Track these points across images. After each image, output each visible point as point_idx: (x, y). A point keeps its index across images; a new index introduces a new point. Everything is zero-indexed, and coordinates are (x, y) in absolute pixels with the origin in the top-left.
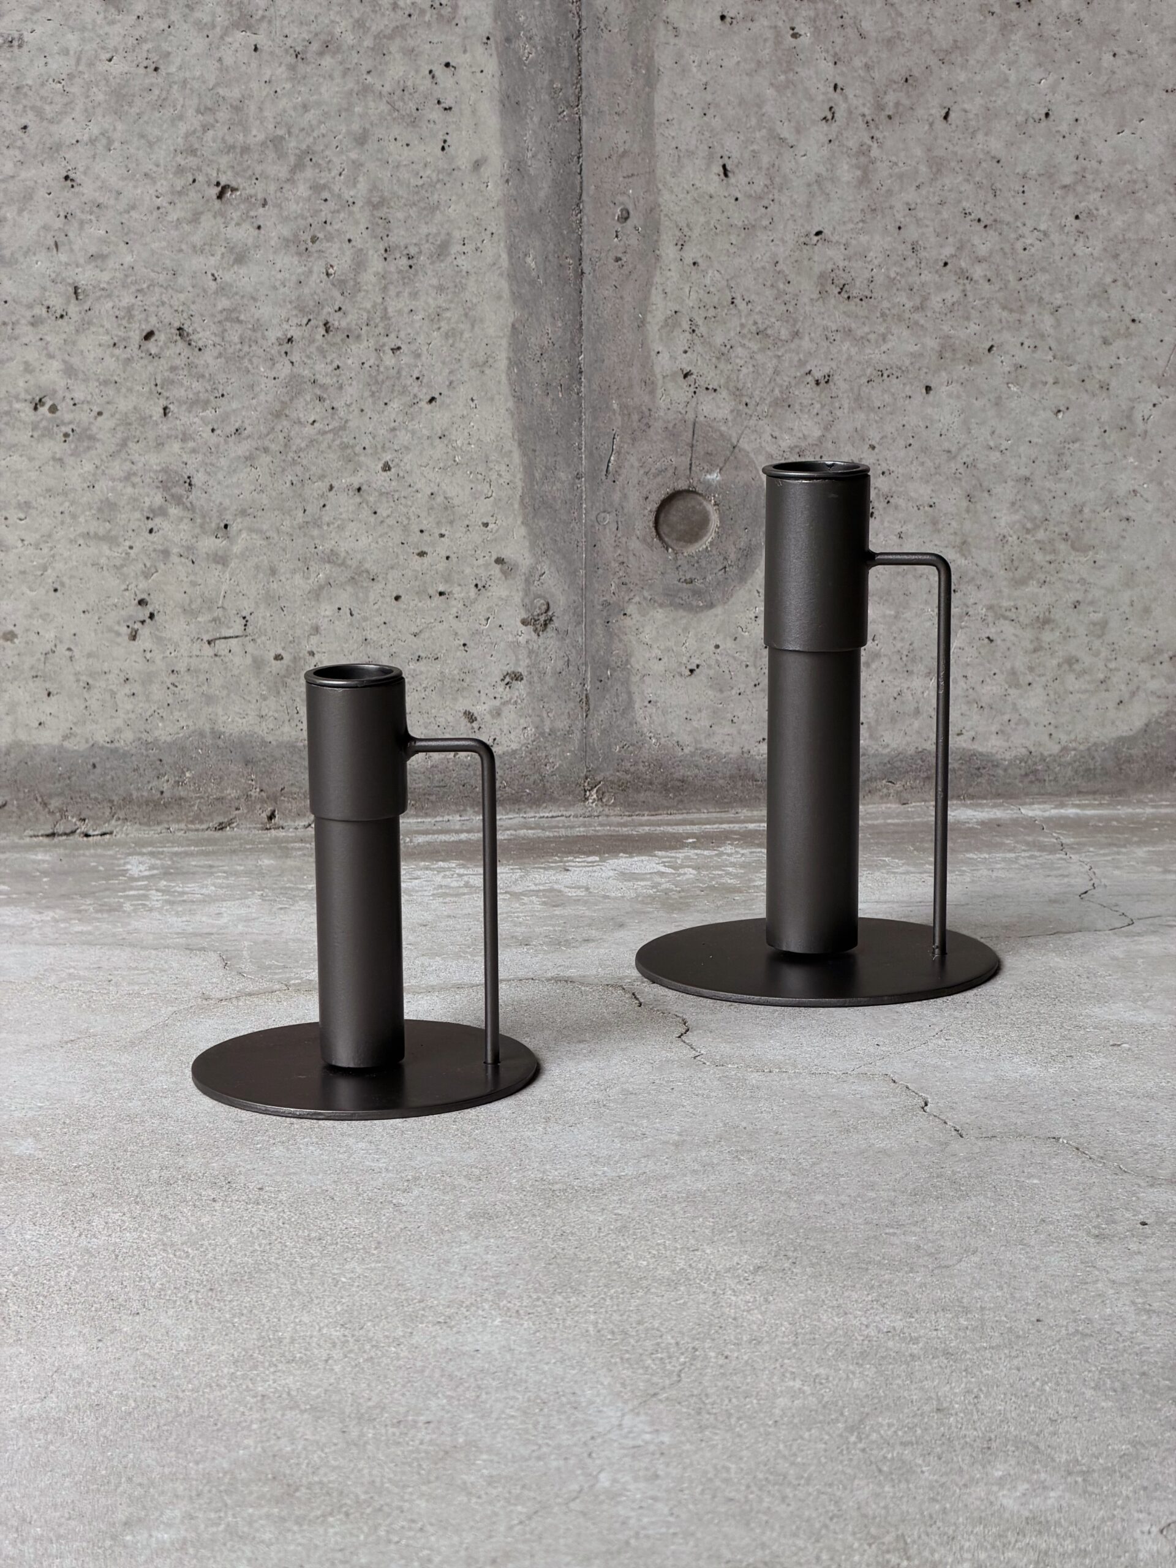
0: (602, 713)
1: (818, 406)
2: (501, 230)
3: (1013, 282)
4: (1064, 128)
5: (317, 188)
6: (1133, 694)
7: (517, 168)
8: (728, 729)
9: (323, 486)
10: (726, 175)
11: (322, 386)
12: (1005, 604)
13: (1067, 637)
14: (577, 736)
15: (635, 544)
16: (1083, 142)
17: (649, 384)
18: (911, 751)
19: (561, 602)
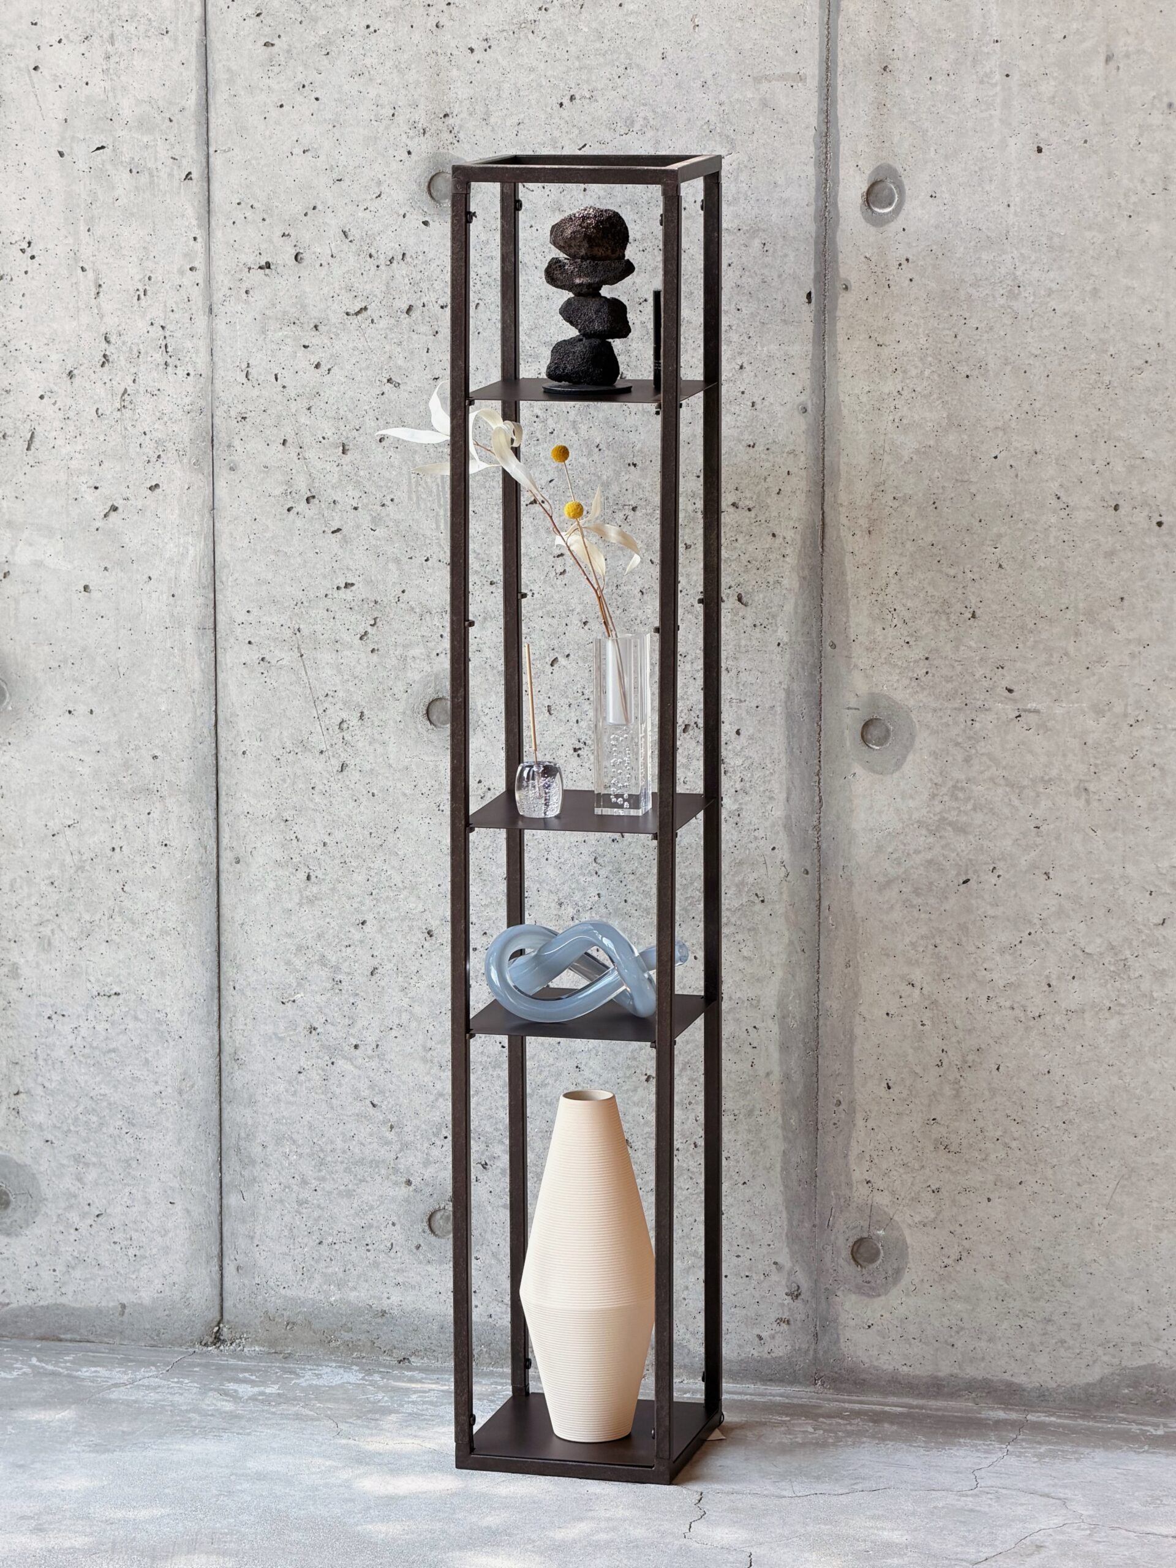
0: (824, 1343)
1: (933, 1203)
2: (779, 1106)
3: (1032, 1152)
4: (1057, 1079)
5: (692, 1080)
6: (1094, 1362)
7: (787, 1077)
8: (887, 1357)
9: (692, 1219)
10: (889, 1088)
11: (693, 1173)
12: (1030, 1309)
13: (1060, 1328)
14: (811, 1352)
15: (841, 1262)
16: (1067, 1086)
17: (849, 1184)
18: (980, 1378)
19: (805, 1286)
